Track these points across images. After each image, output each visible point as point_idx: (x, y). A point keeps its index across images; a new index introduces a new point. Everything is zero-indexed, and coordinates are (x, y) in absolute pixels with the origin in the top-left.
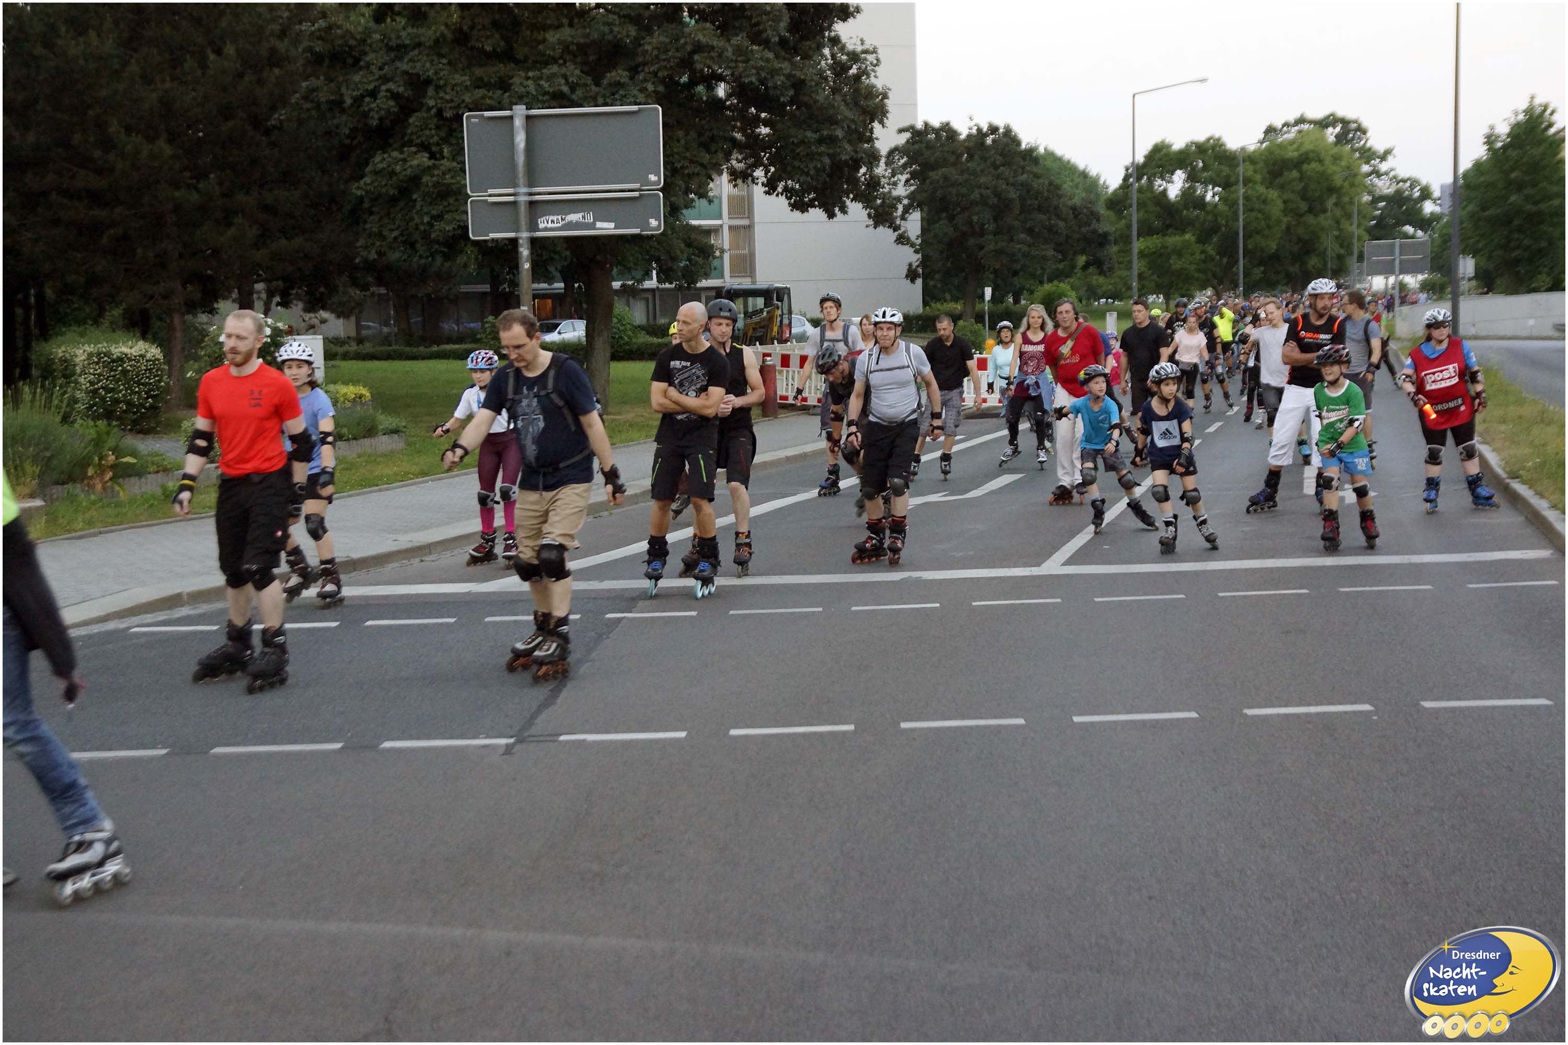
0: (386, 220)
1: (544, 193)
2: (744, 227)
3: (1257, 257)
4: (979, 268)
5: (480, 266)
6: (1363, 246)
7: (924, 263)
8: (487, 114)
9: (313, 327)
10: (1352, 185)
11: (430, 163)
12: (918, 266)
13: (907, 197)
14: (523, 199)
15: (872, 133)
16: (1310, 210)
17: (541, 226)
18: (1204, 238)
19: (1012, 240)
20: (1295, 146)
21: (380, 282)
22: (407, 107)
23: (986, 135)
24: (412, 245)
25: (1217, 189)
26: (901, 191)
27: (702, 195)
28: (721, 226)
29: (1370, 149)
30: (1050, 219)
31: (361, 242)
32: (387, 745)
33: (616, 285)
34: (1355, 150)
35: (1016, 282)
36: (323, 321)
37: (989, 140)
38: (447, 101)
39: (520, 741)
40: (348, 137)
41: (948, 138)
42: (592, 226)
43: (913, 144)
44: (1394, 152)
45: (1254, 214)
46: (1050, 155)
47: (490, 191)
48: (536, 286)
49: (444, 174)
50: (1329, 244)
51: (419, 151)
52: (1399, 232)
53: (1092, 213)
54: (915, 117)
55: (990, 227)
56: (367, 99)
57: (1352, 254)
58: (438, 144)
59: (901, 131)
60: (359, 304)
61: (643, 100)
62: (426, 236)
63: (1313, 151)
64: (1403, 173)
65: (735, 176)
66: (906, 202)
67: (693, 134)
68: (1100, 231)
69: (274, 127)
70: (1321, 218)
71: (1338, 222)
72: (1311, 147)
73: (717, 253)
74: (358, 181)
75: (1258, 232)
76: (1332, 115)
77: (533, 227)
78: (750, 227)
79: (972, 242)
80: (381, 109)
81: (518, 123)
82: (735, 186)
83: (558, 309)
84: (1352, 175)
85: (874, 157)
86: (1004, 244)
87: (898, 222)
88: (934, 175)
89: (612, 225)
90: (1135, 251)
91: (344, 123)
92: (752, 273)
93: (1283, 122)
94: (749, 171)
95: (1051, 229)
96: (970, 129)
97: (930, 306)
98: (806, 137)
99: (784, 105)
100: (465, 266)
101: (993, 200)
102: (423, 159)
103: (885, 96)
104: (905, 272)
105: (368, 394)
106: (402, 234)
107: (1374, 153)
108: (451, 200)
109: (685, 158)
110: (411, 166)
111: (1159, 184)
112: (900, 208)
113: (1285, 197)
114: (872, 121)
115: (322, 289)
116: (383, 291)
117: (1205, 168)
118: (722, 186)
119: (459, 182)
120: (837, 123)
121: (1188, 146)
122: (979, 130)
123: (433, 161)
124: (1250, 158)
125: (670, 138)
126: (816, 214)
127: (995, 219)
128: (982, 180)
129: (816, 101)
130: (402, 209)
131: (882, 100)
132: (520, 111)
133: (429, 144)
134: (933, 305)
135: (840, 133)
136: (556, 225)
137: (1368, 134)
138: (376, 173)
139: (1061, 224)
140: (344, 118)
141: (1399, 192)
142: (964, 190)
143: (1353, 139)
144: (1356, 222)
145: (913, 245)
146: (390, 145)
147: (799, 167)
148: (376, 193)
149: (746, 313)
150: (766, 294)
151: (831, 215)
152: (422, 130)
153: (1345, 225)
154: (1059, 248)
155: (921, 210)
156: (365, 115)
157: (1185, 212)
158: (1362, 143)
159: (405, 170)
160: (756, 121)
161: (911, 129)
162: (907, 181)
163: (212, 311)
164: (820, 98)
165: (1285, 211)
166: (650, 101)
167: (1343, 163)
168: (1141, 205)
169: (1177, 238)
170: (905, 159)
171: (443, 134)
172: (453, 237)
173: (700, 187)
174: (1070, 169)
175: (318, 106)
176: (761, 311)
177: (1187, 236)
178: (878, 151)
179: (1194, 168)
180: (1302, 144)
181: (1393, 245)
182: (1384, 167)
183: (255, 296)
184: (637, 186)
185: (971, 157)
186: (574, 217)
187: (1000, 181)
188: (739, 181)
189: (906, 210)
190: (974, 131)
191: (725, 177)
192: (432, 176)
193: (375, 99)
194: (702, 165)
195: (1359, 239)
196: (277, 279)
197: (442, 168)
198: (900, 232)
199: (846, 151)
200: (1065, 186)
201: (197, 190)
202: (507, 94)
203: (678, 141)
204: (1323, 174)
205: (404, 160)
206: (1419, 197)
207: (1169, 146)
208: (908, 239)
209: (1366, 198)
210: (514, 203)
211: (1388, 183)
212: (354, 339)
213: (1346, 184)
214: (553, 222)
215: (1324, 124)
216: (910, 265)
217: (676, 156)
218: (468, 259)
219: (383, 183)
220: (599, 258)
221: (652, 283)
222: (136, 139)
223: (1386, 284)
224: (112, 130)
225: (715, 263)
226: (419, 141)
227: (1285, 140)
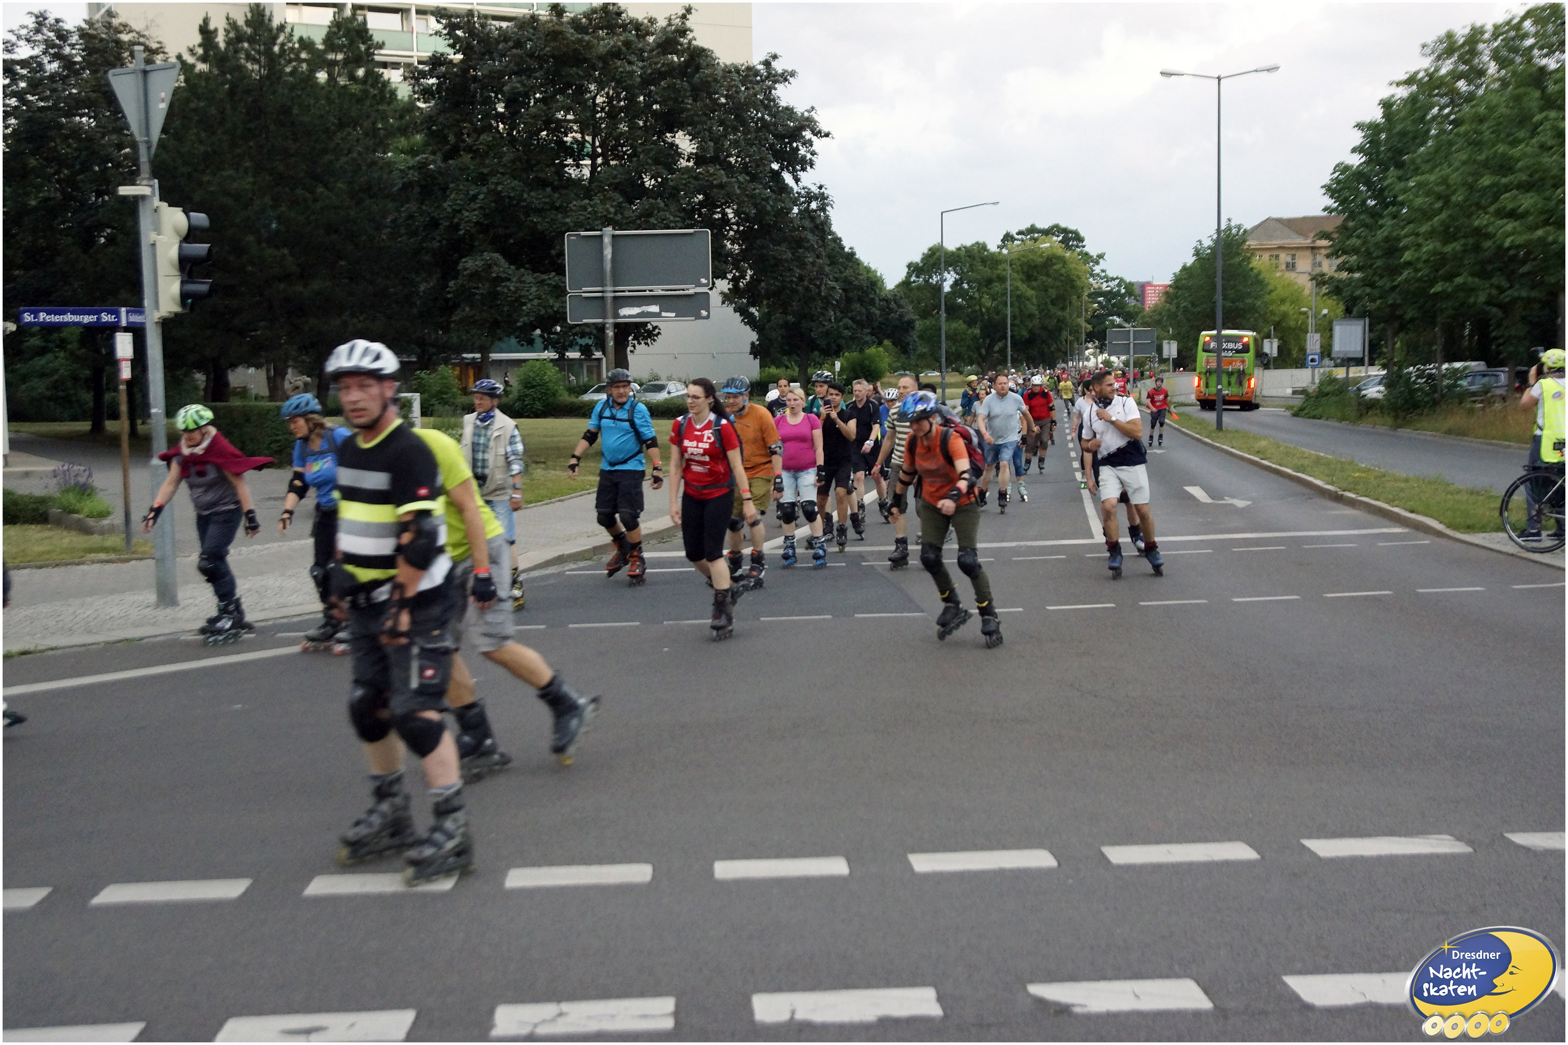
1: (626, 290)
3: (1016, 340)
10: (1076, 282)
14: (609, 295)
17: (622, 314)
20: (1038, 254)
29: (1086, 254)
34: (1076, 255)
42: (659, 315)
44: (1104, 257)
47: (581, 290)
64: (1112, 274)
76: (1057, 225)
77: (617, 315)
81: (607, 240)
84: (1078, 275)
89: (673, 314)
107: (1090, 258)
111: (935, 281)
121: (959, 249)
132: (607, 232)
136: (630, 314)
137: (1085, 242)
141: (1111, 289)
143: (1073, 245)
158: (1081, 248)
167: (1071, 265)
181: (1129, 332)
182: (1097, 269)
186: (645, 309)
206: (1125, 294)
210: (602, 298)
214: (630, 311)
215: (1049, 233)
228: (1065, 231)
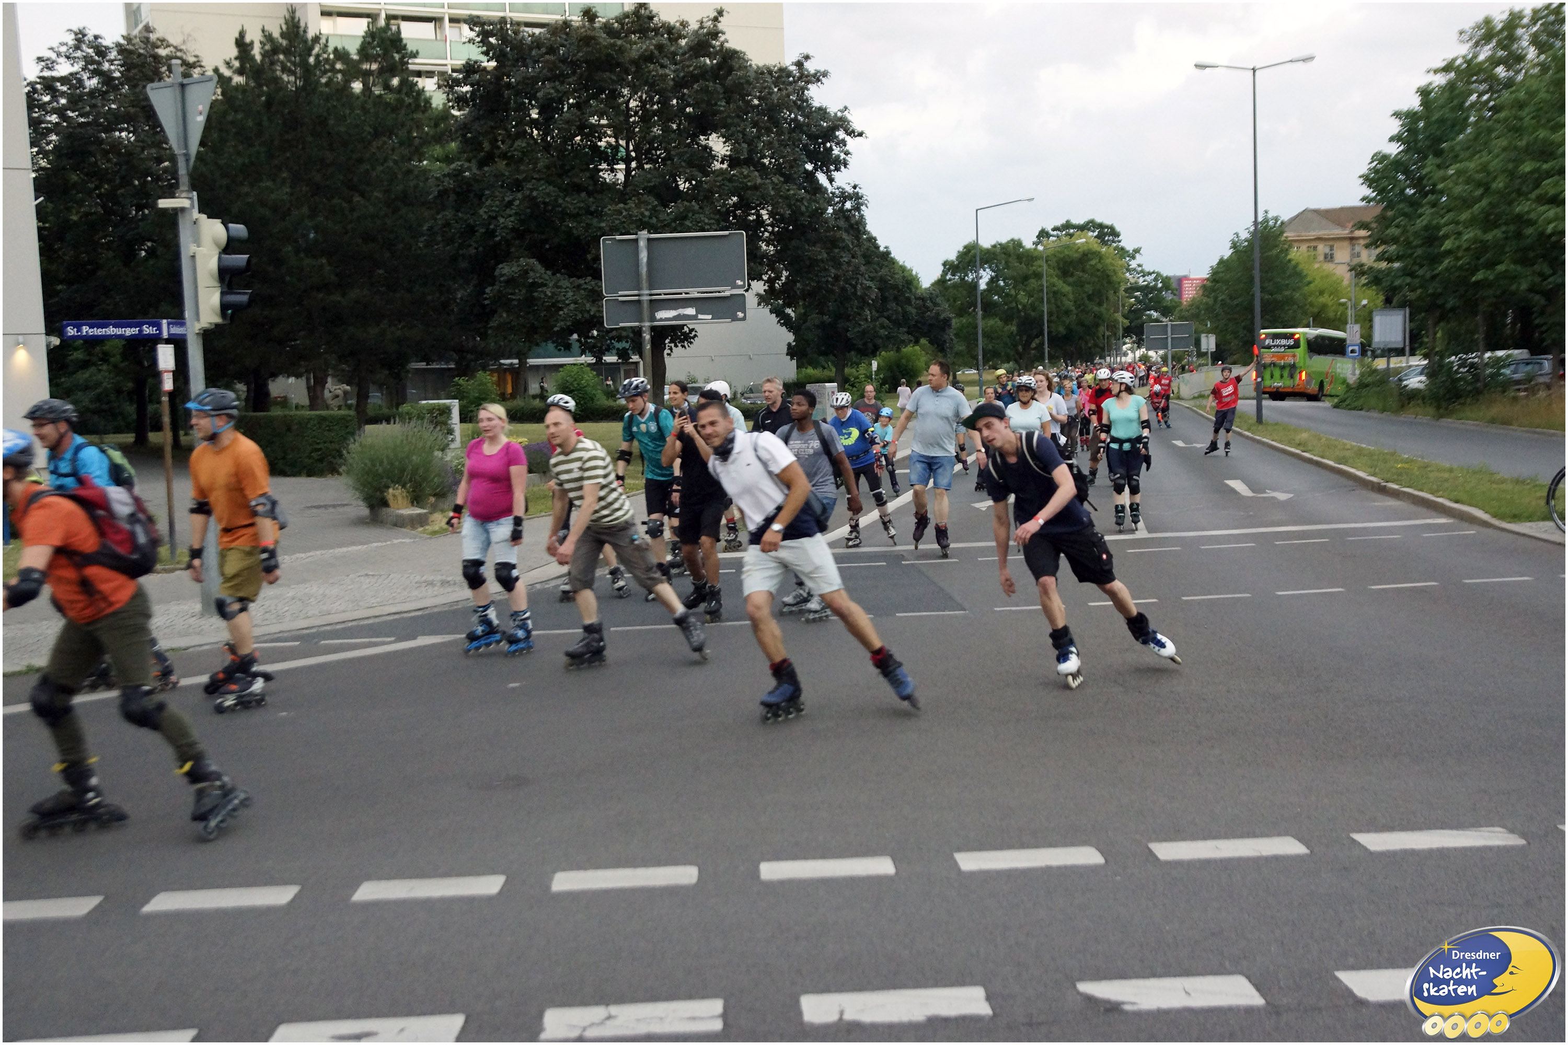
1: (662, 293)
10: (1112, 279)
14: (645, 298)
17: (655, 317)
29: (1122, 248)
34: (1112, 250)
42: (695, 317)
44: (1141, 252)
47: (620, 293)
64: (1148, 268)
76: (1093, 221)
77: (653, 319)
84: (1114, 270)
89: (710, 317)
107: (1127, 252)
111: (970, 279)
117: (1007, 266)
121: (995, 246)
132: (642, 235)
136: (665, 317)
141: (1148, 284)
143: (1109, 240)
157: (990, 299)
158: (1117, 243)
165: (1074, 302)
167: (1107, 260)
181: (1166, 326)
182: (1133, 263)
186: (685, 311)
206: (1162, 288)
209: (1122, 289)
210: (639, 302)
214: (663, 314)
215: (1085, 228)
228: (1101, 226)
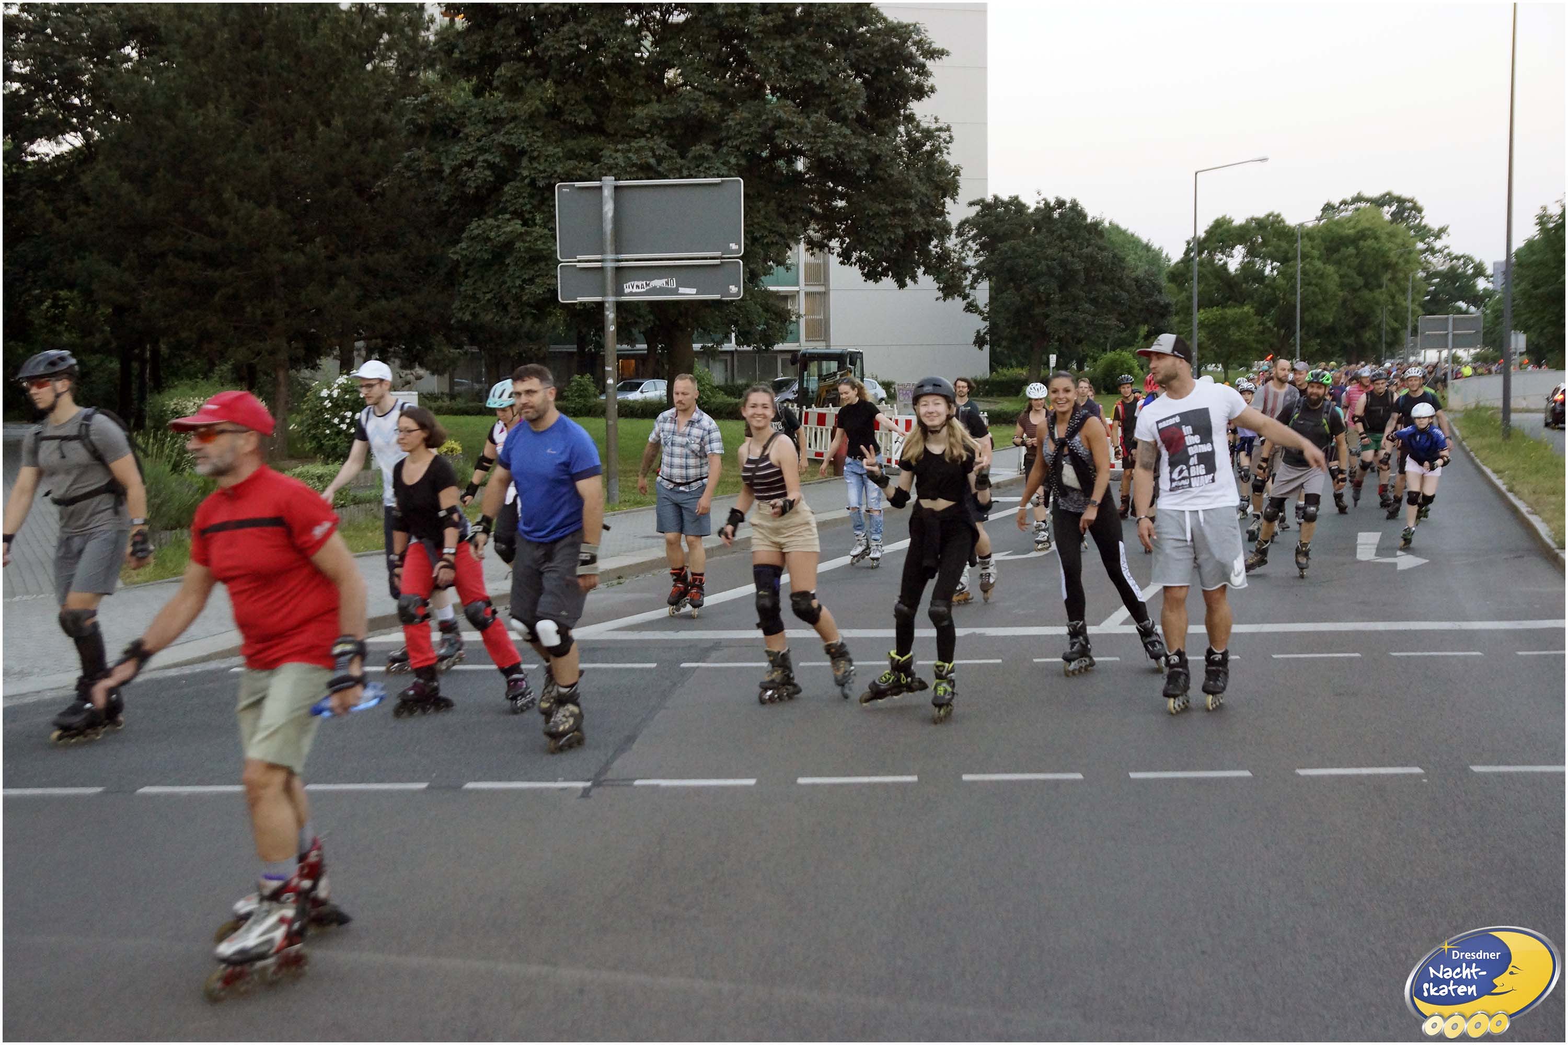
0: (480, 283)
1: (630, 259)
2: (819, 293)
3: (1312, 329)
4: (1045, 335)
5: (569, 327)
6: (1417, 320)
7: (992, 330)
8: (578, 184)
9: (408, 383)
10: (1407, 262)
11: (523, 230)
12: (985, 333)
13: (977, 267)
14: (610, 265)
15: (944, 207)
16: (1366, 285)
17: (627, 291)
18: (1261, 311)
19: (1076, 310)
20: (1352, 223)
21: (473, 341)
22: (502, 176)
23: (1053, 209)
24: (505, 308)
25: (1275, 264)
26: (971, 261)
27: (780, 263)
28: (798, 292)
29: (1425, 227)
30: (1113, 290)
31: (457, 304)
32: (470, 785)
33: (697, 347)
34: (1410, 228)
35: (1080, 350)
36: (419, 378)
37: (1056, 215)
38: (541, 172)
39: (597, 784)
40: (447, 203)
41: (1016, 212)
42: (675, 292)
43: (983, 216)
44: (1448, 230)
45: (1311, 288)
46: (1115, 228)
47: (579, 257)
48: (619, 347)
49: (536, 240)
50: (1384, 318)
51: (512, 219)
52: (1453, 307)
53: (1154, 285)
54: (985, 189)
55: (1056, 297)
56: (465, 169)
57: (1406, 328)
58: (530, 212)
59: (971, 204)
60: (454, 362)
61: (725, 173)
62: (517, 298)
63: (1369, 229)
64: (1457, 251)
65: (812, 245)
66: (975, 271)
67: (773, 204)
68: (1162, 303)
69: (377, 193)
70: (1377, 293)
71: (1393, 297)
72: (1367, 225)
73: (794, 318)
74: (454, 246)
75: (1315, 306)
76: (1389, 194)
77: (619, 291)
78: (825, 294)
79: (1037, 311)
80: (479, 178)
81: (607, 193)
82: (812, 254)
83: (641, 368)
84: (1407, 252)
85: (945, 231)
86: (1069, 313)
87: (967, 291)
88: (1003, 246)
89: (694, 291)
90: (1196, 322)
91: (443, 191)
92: (826, 337)
93: (1340, 200)
94: (826, 241)
95: (1115, 301)
96: (1038, 203)
97: (997, 372)
98: (881, 210)
99: (860, 179)
100: (554, 327)
101: (1059, 271)
102: (516, 226)
103: (957, 173)
104: (973, 339)
105: (459, 448)
106: (494, 297)
107: (1430, 230)
108: (542, 265)
109: (765, 228)
110: (504, 233)
111: (1219, 258)
112: (970, 277)
113: (1341, 272)
114: (944, 196)
115: (419, 347)
116: (475, 349)
117: (1264, 243)
118: (799, 254)
119: (549, 248)
120: (911, 197)
121: (1249, 222)
122: (1047, 204)
123: (525, 228)
124: (1309, 235)
125: (750, 208)
126: (888, 282)
127: (1061, 291)
128: (1049, 251)
129: (891, 176)
130: (495, 273)
131: (954, 176)
132: (609, 182)
133: (522, 211)
134: (1000, 370)
135: (913, 206)
136: (638, 290)
137: (1423, 214)
138: (473, 239)
139: (1124, 295)
140: (443, 186)
141: (1452, 269)
142: (1030, 261)
143: (1408, 217)
144: (1410, 298)
145: (981, 313)
146: (486, 213)
147: (873, 238)
148: (472, 257)
149: (820, 376)
150: (840, 358)
151: (902, 285)
152: (516, 198)
153: (1399, 298)
154: (1121, 317)
155: (990, 280)
156: (463, 184)
157: (1244, 286)
158: (1418, 221)
159: (499, 236)
160: (834, 194)
161: (981, 202)
162: (977, 251)
163: (315, 367)
164: (895, 173)
165: (1342, 286)
166: (732, 173)
167: (1399, 241)
168: (1202, 277)
169: (1237, 310)
170: (975, 231)
171: (535, 202)
172: (544, 299)
173: (778, 254)
174: (1134, 242)
175: (419, 174)
176: (835, 374)
177: (1246, 309)
178: (949, 224)
179: (1253, 243)
180: (1358, 221)
181: (1447, 319)
182: (1438, 245)
183: (355, 353)
184: (718, 254)
185: (1038, 230)
186: (658, 283)
187: (1065, 253)
188: (816, 250)
189: (975, 279)
190: (1042, 205)
191: (803, 246)
192: (524, 241)
193: (473, 169)
194: (781, 235)
195: (1414, 313)
196: (376, 338)
197: (535, 234)
198: (969, 300)
199: (919, 225)
200: (1128, 259)
201: (303, 252)
202: (597, 165)
203: (759, 211)
204: (1377, 251)
205: (499, 227)
206: (1472, 274)
207: (1231, 222)
208: (977, 306)
209: (1421, 274)
210: (601, 269)
211: (1442, 260)
212: (447, 395)
213: (1401, 261)
214: (638, 287)
215: (1380, 202)
216: (978, 332)
217: (756, 226)
218: (557, 321)
219: (479, 248)
220: (681, 322)
221: (731, 346)
222: (249, 205)
223: (1440, 357)
224: (226, 196)
225: (792, 327)
226: (512, 209)
227: (1343, 217)
228: (1400, 201)
